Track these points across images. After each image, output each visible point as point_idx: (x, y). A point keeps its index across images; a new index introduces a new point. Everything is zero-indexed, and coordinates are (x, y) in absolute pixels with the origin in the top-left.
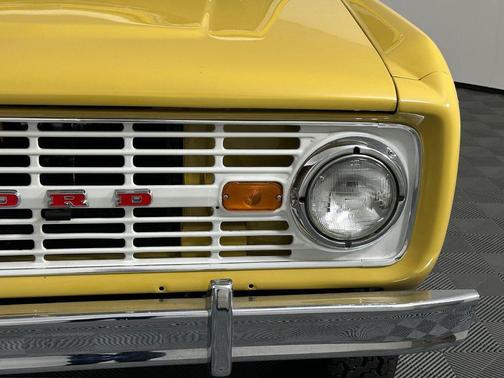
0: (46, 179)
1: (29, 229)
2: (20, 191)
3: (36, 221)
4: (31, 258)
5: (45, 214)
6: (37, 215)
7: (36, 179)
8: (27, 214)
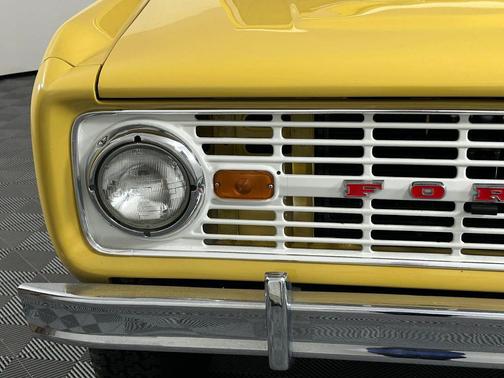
0: (472, 172)
1: (449, 222)
2: (446, 183)
3: (458, 214)
4: (448, 251)
5: (468, 207)
6: (460, 209)
7: (462, 172)
8: (450, 206)
